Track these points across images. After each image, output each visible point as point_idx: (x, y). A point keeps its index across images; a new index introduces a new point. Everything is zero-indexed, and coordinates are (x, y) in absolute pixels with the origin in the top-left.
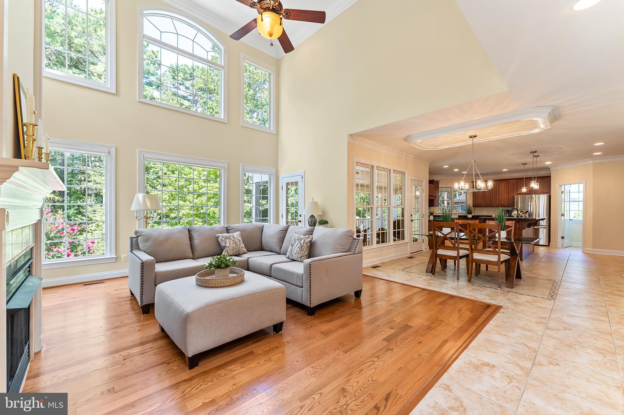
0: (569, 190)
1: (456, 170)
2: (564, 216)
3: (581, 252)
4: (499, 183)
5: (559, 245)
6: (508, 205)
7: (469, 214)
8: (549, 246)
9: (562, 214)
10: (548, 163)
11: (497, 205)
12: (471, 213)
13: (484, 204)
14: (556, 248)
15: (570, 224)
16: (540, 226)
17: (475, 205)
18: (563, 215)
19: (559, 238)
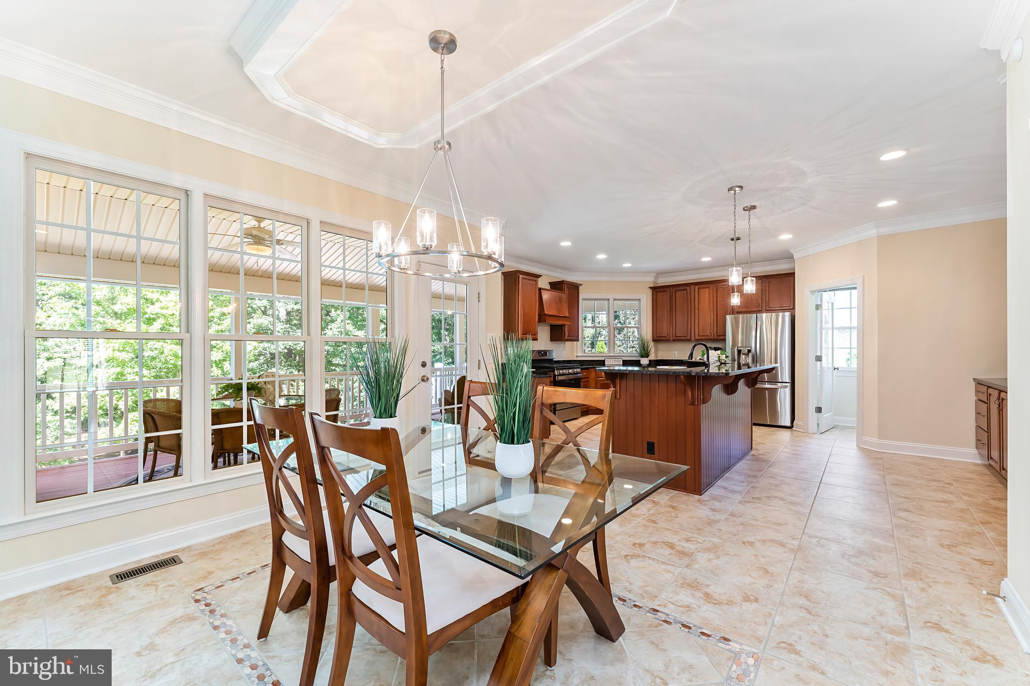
0: (832, 303)
1: (602, 256)
2: (821, 361)
3: (855, 447)
4: (700, 290)
5: (812, 427)
6: (716, 337)
7: (642, 356)
8: (791, 427)
9: (817, 357)
10: (785, 237)
11: (697, 338)
12: (647, 356)
13: (673, 336)
14: (806, 433)
15: (835, 377)
16: (779, 384)
17: (658, 339)
18: (819, 359)
19: (812, 409)
